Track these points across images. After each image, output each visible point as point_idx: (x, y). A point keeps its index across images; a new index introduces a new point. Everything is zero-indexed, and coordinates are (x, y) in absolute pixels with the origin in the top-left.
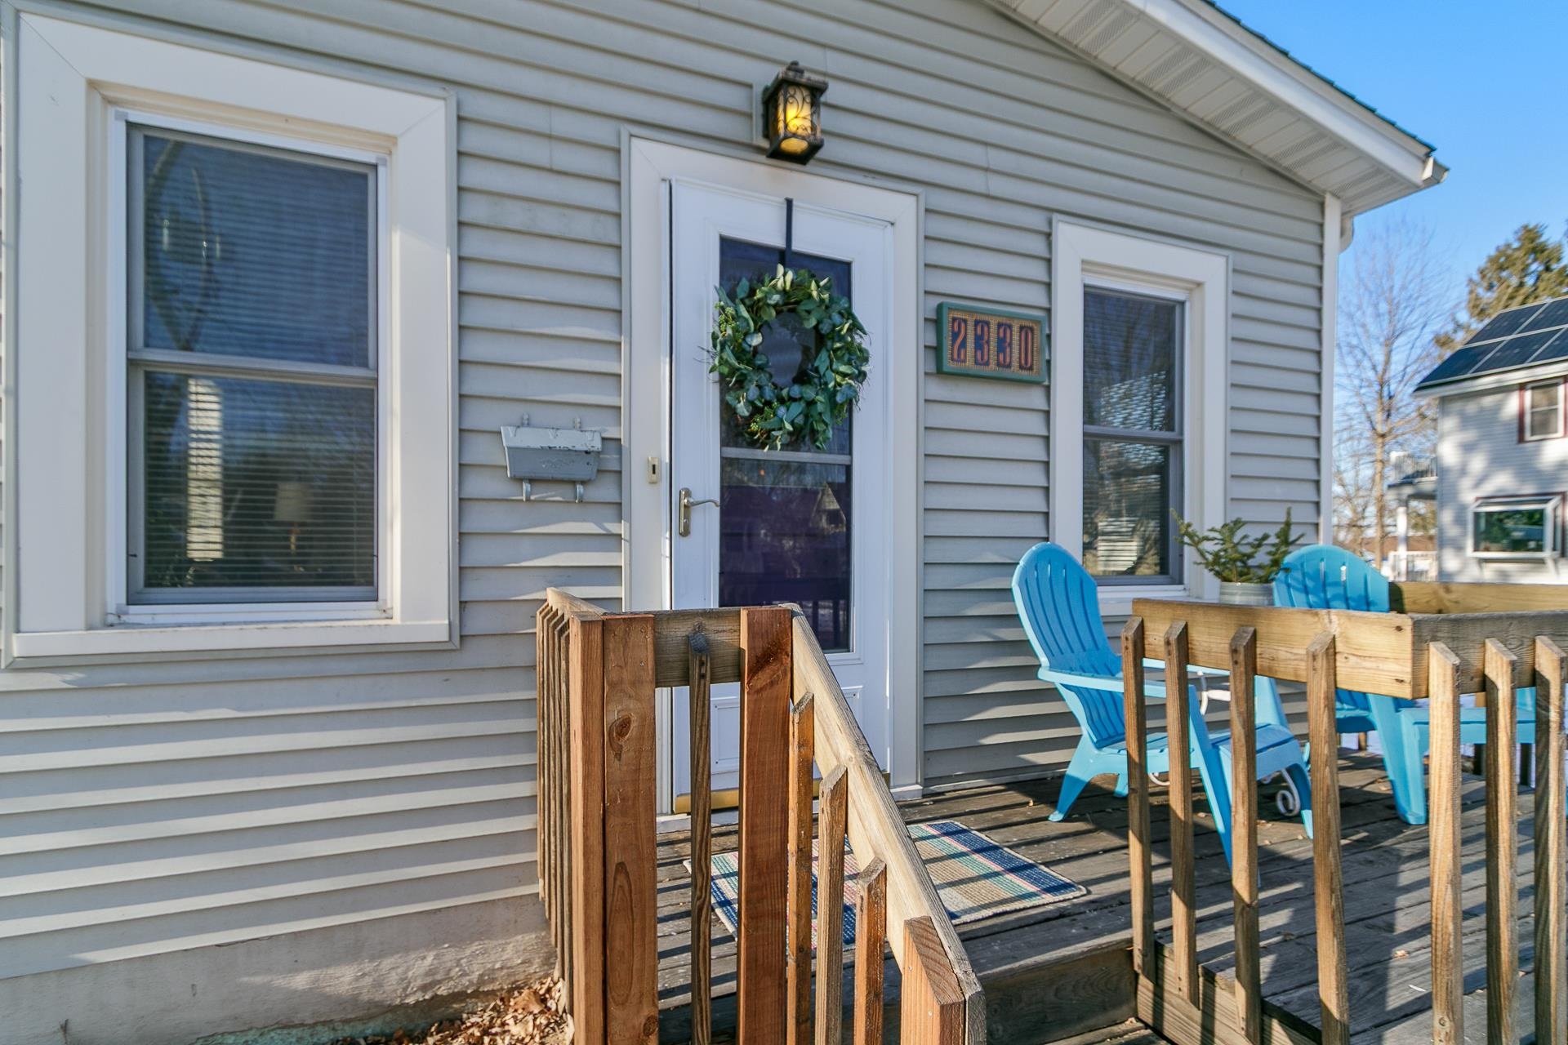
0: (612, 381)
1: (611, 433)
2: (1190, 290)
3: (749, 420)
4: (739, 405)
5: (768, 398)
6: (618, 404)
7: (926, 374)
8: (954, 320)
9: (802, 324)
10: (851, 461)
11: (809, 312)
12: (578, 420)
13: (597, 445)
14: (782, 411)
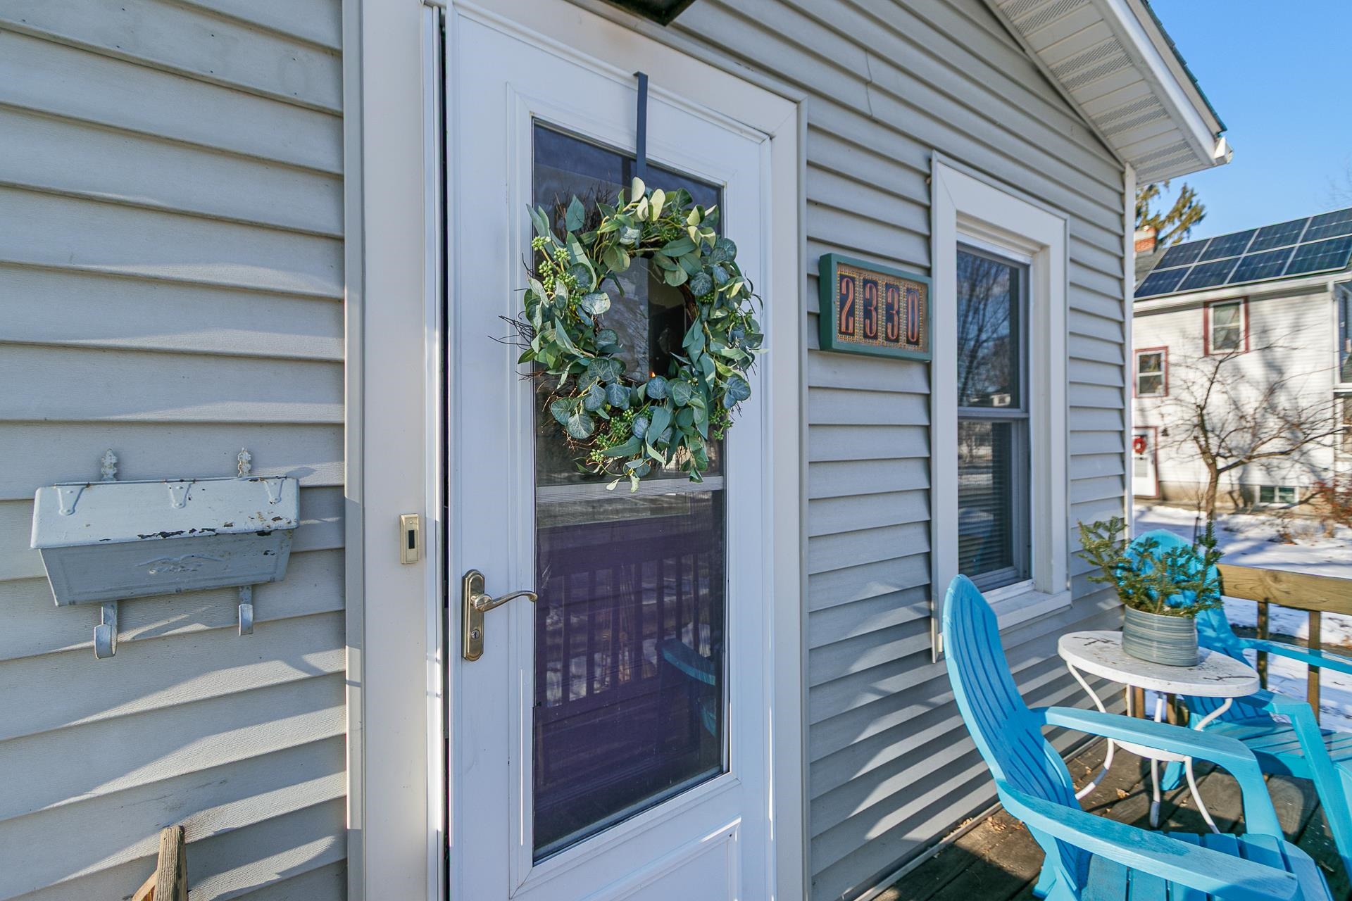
0: (327, 372)
1: (323, 475)
2: (1033, 253)
3: (588, 444)
4: (571, 420)
5: (617, 403)
6: (337, 420)
7: (809, 350)
8: (842, 277)
9: (663, 278)
10: (725, 483)
11: (675, 260)
12: (246, 456)
13: (288, 511)
14: (641, 425)
